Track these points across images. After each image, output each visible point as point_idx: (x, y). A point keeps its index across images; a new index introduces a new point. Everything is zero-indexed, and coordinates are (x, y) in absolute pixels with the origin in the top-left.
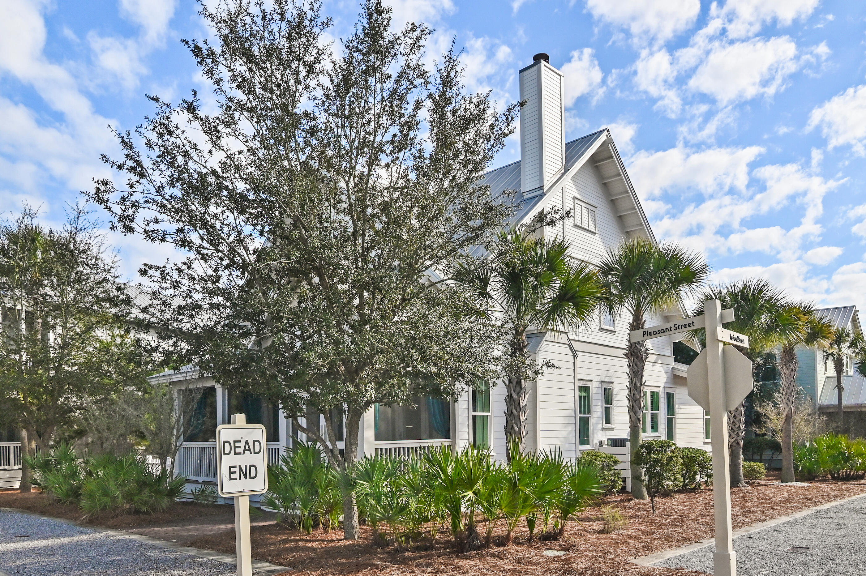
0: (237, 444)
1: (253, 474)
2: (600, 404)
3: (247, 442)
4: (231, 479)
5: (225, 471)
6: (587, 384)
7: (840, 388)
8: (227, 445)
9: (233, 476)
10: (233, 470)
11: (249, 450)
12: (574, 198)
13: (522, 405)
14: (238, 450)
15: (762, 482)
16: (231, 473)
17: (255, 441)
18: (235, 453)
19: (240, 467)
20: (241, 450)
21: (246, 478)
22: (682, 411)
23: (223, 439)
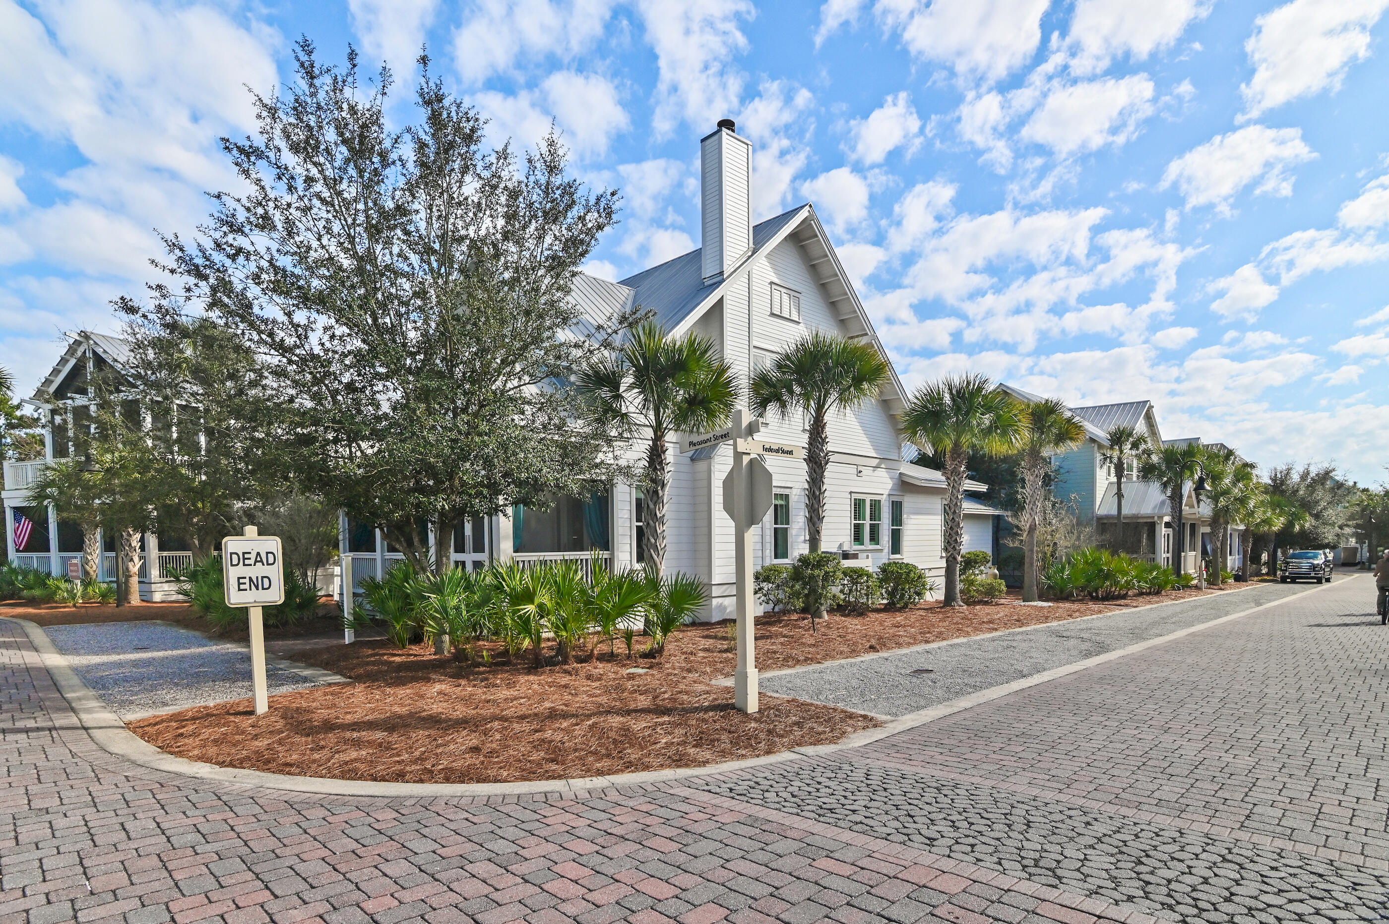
0: (246, 556)
1: (266, 586)
2: (802, 513)
3: (258, 554)
4: (239, 590)
5: (233, 583)
6: (786, 492)
7: (1120, 495)
8: (234, 556)
9: (242, 587)
10: (241, 581)
11: (261, 561)
12: (772, 283)
13: (659, 515)
14: (247, 562)
15: (1002, 601)
16: (239, 584)
17: (267, 553)
18: (244, 565)
19: (250, 579)
20: (252, 562)
21: (257, 588)
22: (910, 522)
23: (230, 551)
